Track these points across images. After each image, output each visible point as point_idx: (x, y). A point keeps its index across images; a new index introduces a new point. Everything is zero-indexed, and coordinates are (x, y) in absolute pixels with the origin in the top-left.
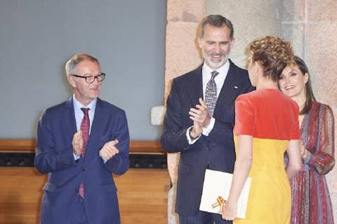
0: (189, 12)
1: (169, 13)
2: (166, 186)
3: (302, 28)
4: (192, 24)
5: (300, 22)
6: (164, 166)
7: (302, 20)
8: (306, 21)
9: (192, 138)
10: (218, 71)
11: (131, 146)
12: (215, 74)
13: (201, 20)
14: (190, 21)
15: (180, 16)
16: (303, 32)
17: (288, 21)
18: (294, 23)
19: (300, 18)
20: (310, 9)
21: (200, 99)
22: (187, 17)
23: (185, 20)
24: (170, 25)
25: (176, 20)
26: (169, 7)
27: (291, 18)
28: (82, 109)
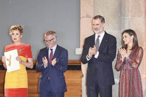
0: (89, 14)
1: (81, 15)
2: (81, 76)
3: (128, 20)
4: (89, 19)
5: (127, 17)
6: (80, 69)
7: (128, 17)
8: (130, 17)
9: (88, 58)
10: (100, 35)
11: (68, 62)
12: (99, 36)
13: (92, 17)
14: (89, 18)
15: (85, 16)
16: (129, 21)
17: (123, 17)
18: (126, 18)
19: (128, 16)
20: (131, 13)
21: (94, 46)
22: (88, 16)
23: (87, 17)
24: (82, 19)
25: (84, 17)
26: (81, 13)
27: (125, 16)
28: (51, 49)
